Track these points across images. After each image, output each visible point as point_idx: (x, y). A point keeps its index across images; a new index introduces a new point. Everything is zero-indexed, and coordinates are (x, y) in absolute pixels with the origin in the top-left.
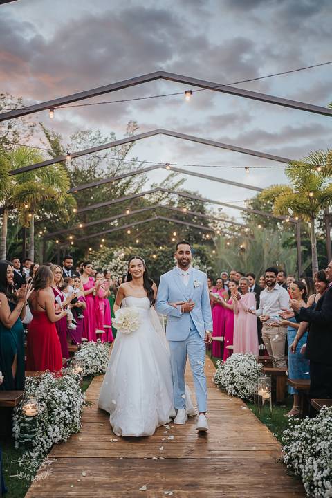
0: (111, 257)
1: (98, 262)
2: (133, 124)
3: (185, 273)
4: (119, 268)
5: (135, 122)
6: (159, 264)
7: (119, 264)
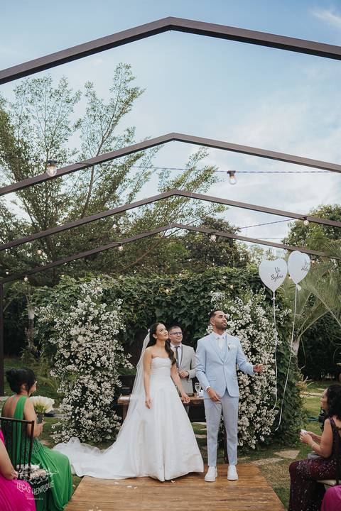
0: (75, 297)
1: (49, 306)
2: (124, 70)
3: (221, 337)
4: (91, 318)
5: (128, 67)
6: (179, 306)
7: (91, 309)
